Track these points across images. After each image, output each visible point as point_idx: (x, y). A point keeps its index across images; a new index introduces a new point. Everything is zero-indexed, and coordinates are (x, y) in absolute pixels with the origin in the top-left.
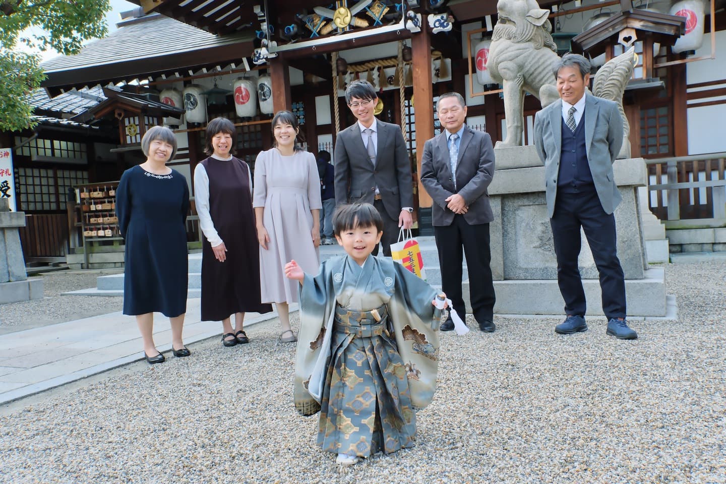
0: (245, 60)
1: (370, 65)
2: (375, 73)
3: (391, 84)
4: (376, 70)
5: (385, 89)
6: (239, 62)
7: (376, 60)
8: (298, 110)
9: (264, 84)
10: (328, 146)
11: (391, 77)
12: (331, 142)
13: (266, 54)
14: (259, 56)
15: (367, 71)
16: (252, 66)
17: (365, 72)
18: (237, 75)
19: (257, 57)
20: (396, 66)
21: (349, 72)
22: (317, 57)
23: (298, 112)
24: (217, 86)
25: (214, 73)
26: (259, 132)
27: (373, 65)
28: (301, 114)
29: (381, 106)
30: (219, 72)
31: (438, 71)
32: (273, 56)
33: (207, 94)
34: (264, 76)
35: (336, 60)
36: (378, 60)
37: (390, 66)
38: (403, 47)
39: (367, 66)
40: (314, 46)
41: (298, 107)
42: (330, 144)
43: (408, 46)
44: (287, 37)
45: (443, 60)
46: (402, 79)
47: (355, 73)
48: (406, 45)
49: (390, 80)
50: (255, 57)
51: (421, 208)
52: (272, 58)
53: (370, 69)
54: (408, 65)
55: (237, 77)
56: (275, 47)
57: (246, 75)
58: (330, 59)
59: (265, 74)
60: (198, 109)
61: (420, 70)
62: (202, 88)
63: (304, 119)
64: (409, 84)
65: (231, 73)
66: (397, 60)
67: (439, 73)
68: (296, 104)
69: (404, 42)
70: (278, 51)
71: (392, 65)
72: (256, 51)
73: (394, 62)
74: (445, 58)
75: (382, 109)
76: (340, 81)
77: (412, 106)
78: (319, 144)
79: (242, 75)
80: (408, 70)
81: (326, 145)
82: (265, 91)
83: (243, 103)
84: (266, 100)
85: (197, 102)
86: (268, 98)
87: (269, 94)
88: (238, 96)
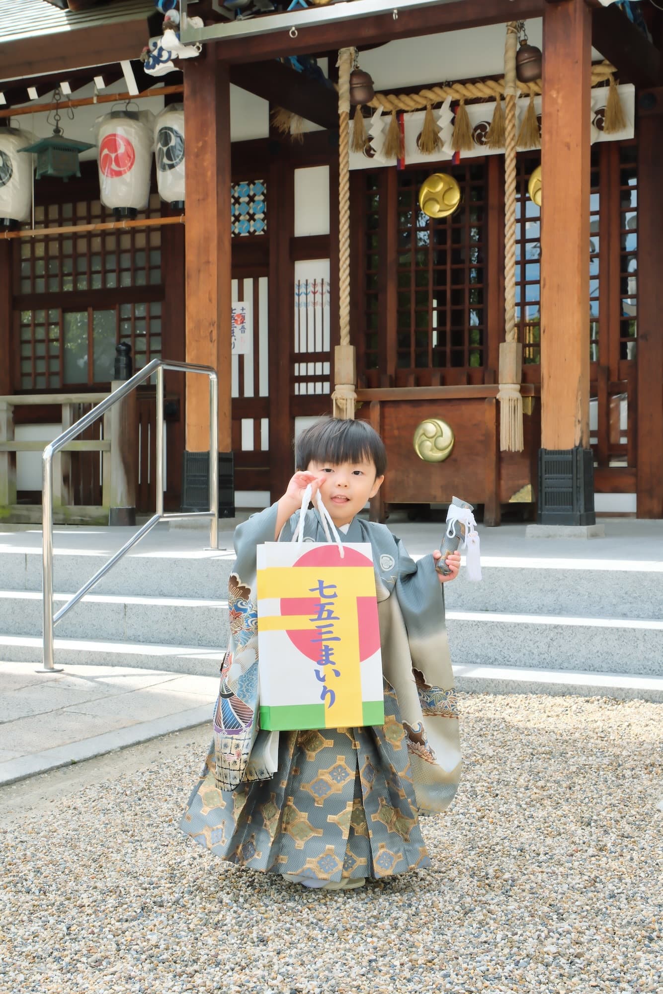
0: (127, 67)
1: (432, 96)
2: (445, 115)
3: (482, 143)
4: (446, 106)
5: (465, 154)
6: (113, 75)
7: (449, 84)
8: (252, 199)
9: (171, 129)
10: (319, 288)
11: (482, 127)
12: (327, 279)
13: (176, 49)
14: (160, 55)
15: (424, 108)
16: (144, 82)
17: (420, 112)
18: (109, 107)
19: (154, 57)
20: (498, 98)
21: (380, 110)
22: (303, 68)
23: (252, 204)
24: (60, 131)
25: (55, 101)
26: (156, 249)
27: (438, 95)
28: (259, 208)
29: (455, 198)
30: (67, 100)
31: (603, 115)
32: (192, 52)
33: (35, 152)
34: (174, 109)
35: (349, 76)
36: (452, 85)
37: (481, 98)
38: (519, 46)
39: (426, 97)
40: (293, 29)
41: (252, 193)
42: (322, 284)
43: (530, 43)
44: (228, 9)
45: (616, 89)
46: (511, 125)
47: (394, 113)
48: (525, 40)
49: (481, 133)
50: (149, 57)
51: (546, 450)
52: (190, 60)
53: (432, 105)
54: (527, 95)
55: (110, 111)
56: (198, 29)
57: (132, 108)
58: (334, 72)
59: (176, 105)
60: (14, 185)
61: (561, 95)
62: (26, 137)
63: (266, 222)
64: (528, 144)
65: (95, 101)
66: (499, 84)
67: (604, 118)
68: (249, 185)
69: (522, 33)
70: (205, 38)
71: (486, 96)
72: (151, 41)
73: (492, 89)
74: (621, 83)
75: (455, 204)
76: (359, 131)
77: (532, 199)
78: (296, 282)
79: (120, 106)
80: (526, 109)
81: (315, 285)
82: (172, 146)
83: (119, 174)
84: (172, 167)
85: (12, 170)
86: (177, 164)
87: (179, 153)
88: (107, 155)
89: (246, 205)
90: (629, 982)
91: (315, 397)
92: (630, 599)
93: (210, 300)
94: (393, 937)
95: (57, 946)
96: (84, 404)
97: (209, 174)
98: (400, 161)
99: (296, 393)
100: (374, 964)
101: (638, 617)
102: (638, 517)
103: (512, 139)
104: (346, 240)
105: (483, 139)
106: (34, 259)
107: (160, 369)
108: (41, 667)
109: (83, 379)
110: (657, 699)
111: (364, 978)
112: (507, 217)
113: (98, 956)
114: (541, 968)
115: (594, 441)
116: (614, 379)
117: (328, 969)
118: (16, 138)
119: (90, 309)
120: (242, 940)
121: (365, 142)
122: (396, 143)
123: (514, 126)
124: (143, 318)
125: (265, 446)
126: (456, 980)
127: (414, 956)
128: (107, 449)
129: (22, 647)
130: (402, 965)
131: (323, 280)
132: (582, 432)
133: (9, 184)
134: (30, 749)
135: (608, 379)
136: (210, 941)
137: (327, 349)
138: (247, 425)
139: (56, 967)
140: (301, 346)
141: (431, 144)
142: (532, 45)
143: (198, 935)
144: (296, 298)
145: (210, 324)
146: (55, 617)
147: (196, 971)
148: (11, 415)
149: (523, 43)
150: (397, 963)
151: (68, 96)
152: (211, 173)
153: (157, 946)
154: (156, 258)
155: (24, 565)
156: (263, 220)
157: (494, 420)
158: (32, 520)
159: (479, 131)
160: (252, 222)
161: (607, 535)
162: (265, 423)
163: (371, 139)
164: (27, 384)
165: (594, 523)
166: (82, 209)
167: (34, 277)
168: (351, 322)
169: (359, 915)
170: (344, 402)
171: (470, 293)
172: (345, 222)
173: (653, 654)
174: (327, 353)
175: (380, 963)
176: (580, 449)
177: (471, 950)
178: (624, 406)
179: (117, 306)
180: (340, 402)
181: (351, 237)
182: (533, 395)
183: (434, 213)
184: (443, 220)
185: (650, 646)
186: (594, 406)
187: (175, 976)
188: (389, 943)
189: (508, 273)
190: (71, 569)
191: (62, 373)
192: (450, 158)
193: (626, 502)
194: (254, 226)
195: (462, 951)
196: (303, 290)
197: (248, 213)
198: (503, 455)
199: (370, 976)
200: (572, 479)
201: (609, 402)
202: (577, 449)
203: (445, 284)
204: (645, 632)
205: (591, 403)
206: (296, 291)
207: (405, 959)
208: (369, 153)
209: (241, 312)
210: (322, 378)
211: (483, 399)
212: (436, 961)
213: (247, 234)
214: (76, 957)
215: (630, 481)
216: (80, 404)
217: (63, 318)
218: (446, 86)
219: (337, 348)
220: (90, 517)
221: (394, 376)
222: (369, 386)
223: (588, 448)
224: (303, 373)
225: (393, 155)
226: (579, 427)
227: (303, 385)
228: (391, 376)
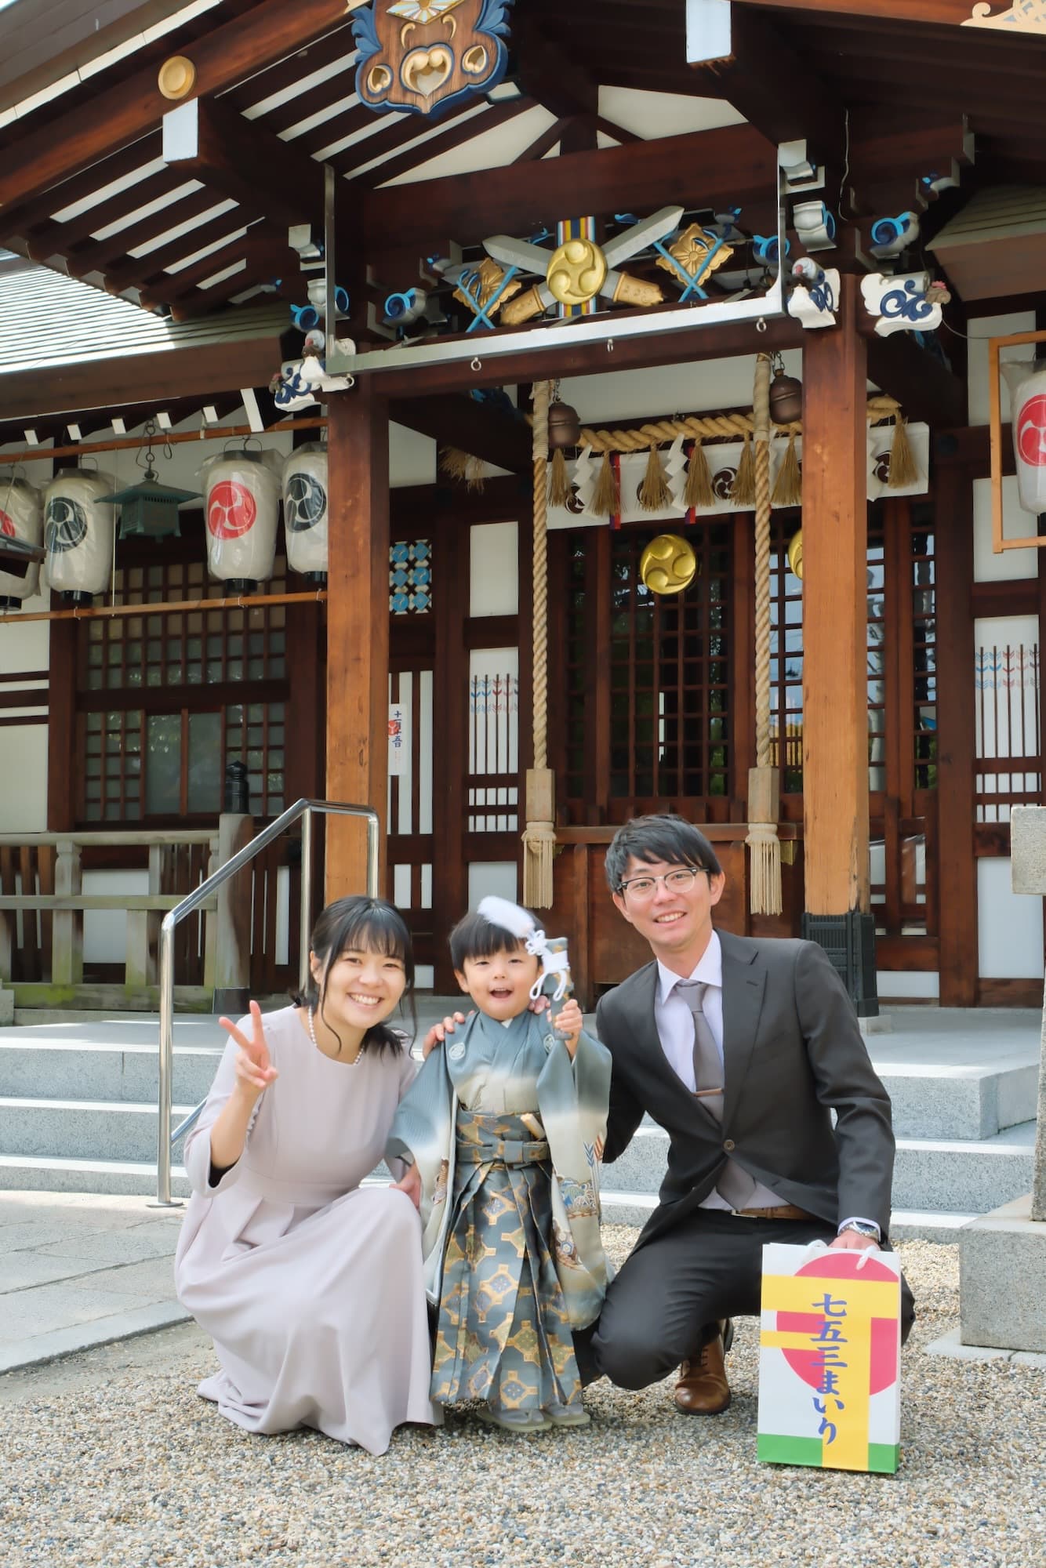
0: (248, 396)
1: (658, 433)
2: (675, 460)
3: (725, 496)
4: (677, 447)
5: (702, 511)
6: (229, 403)
7: (681, 417)
8: (411, 565)
9: (306, 477)
10: (503, 687)
11: (725, 475)
12: (514, 675)
13: (318, 379)
14: (296, 385)
15: (647, 449)
16: (271, 416)
17: (641, 454)
18: (220, 445)
19: (288, 387)
20: (746, 437)
21: (588, 450)
22: (484, 397)
23: (411, 571)
24: (153, 476)
25: (147, 435)
26: (279, 630)
27: (666, 433)
28: (421, 578)
29: (690, 567)
30: (163, 434)
31: (887, 463)
32: (341, 384)
33: (120, 503)
34: (310, 450)
35: (547, 410)
36: (686, 418)
37: (724, 437)
38: (773, 378)
39: (649, 435)
40: (476, 359)
41: (411, 557)
42: (508, 681)
43: (788, 373)
44: (389, 328)
45: (903, 429)
46: (763, 480)
47: (606, 454)
48: (781, 370)
49: (723, 483)
50: (282, 386)
51: (811, 914)
52: (338, 394)
53: (658, 445)
54: (786, 435)
55: (222, 451)
56: (349, 356)
57: (252, 447)
58: (527, 405)
59: (313, 444)
60: (88, 547)
61: (826, 450)
62: (106, 483)
63: (430, 596)
64: (788, 499)
65: (202, 437)
66: (748, 419)
67: (888, 467)
68: (407, 546)
69: (777, 359)
70: (359, 369)
71: (731, 435)
72: (285, 367)
73: (739, 426)
74: (910, 421)
75: (689, 577)
76: (559, 478)
77: (793, 570)
78: (472, 679)
79: (236, 444)
80: (783, 453)
81: (497, 682)
82: (307, 500)
83: (234, 534)
84: (306, 526)
85: (86, 526)
86: (315, 522)
87: (317, 508)
88: (217, 510)
89: (404, 573)
90: (869, 1503)
91: (497, 835)
92: (914, 1113)
93: (361, 710)
94: (622, 1465)
95: (263, 1474)
96: (178, 846)
97: (361, 542)
98: (614, 518)
99: (471, 829)
100: (603, 1488)
101: (924, 1136)
102: (941, 1006)
103: (765, 499)
104: (542, 629)
105: (727, 491)
106: (107, 642)
107: (307, 813)
108: (154, 1200)
109: (172, 808)
110: (943, 1239)
111: (594, 1498)
112: (758, 601)
113: (311, 1481)
114: (778, 1491)
115: (878, 899)
116: (907, 814)
117: (555, 1490)
118: (93, 482)
119: (185, 712)
120: (462, 1468)
121: (566, 494)
122: (609, 494)
123: (767, 481)
124: (259, 725)
125: (426, 902)
126: (689, 1500)
127: (645, 1480)
128: (212, 907)
129: (125, 1175)
130: (633, 1488)
131: (508, 676)
132: (859, 892)
133: (82, 545)
134: (167, 1294)
135: (899, 814)
136: (427, 1469)
137: (514, 769)
138: (403, 872)
139: (268, 1491)
140: (478, 765)
141: (656, 498)
142: (790, 376)
143: (413, 1464)
144: (472, 699)
145: (360, 741)
146: (173, 1133)
147: (418, 1493)
148: (78, 859)
149: (778, 373)
150: (628, 1487)
151: (165, 430)
152: (363, 541)
153: (372, 1472)
154: (279, 643)
155: (119, 1067)
156: (427, 594)
157: (743, 871)
158: (105, 1006)
159: (721, 480)
160: (412, 596)
161: (895, 1029)
162: (427, 870)
163: (575, 489)
164: (94, 814)
165: (876, 1013)
166: (176, 574)
167: (107, 667)
168: (550, 738)
169: (585, 1447)
170: (539, 845)
171: (710, 696)
172: (541, 604)
173: (940, 1183)
174: (513, 775)
175: (610, 1487)
176: (857, 914)
177: (705, 1476)
178: (921, 851)
179: (223, 708)
180: (533, 845)
181: (549, 624)
182: (795, 838)
183: (659, 588)
184: (673, 597)
185: (936, 1174)
186: (878, 852)
187: (396, 1497)
188: (619, 1470)
189: (760, 675)
190: (184, 1073)
191: (143, 799)
192: (684, 516)
193: (925, 984)
194: (414, 601)
195: (696, 1477)
196: (481, 689)
197: (407, 584)
198: (755, 919)
199: (600, 1497)
200: (847, 954)
201: (900, 846)
202: (853, 914)
203: (675, 655)
204: (930, 1156)
205: (872, 848)
206: (472, 690)
207: (636, 1483)
208: (574, 507)
209: (395, 718)
210: (507, 810)
211: (729, 842)
212: (668, 1484)
213: (405, 613)
214: (287, 1482)
215: (929, 954)
216: (173, 846)
217: (146, 724)
218: (677, 420)
219: (529, 772)
220: (187, 1002)
221: (605, 808)
222: (572, 821)
223: (868, 911)
224: (480, 802)
225: (605, 512)
226: (854, 885)
227: (480, 819)
228: (601, 808)
